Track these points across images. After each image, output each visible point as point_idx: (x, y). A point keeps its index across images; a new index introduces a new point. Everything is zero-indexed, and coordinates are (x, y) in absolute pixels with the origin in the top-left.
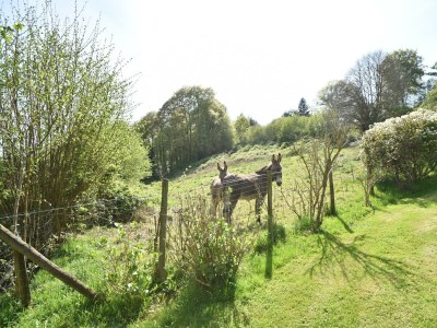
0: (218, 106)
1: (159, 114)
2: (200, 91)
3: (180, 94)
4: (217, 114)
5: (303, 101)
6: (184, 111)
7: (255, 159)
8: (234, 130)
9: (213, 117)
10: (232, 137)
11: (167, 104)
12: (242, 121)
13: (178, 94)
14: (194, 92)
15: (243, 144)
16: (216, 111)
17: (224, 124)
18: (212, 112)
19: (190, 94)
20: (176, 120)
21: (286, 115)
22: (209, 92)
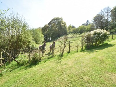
0: (64, 22)
1: (48, 25)
2: (59, 18)
3: (54, 20)
4: (63, 25)
5: (88, 21)
6: (55, 24)
7: (72, 37)
8: (68, 29)
9: (62, 26)
10: (67, 31)
11: (50, 22)
12: (70, 26)
13: (53, 19)
14: (57, 19)
15: (70, 33)
16: (63, 24)
17: (65, 27)
18: (62, 24)
19: (56, 19)
20: (53, 26)
21: (83, 25)
22: (61, 19)
